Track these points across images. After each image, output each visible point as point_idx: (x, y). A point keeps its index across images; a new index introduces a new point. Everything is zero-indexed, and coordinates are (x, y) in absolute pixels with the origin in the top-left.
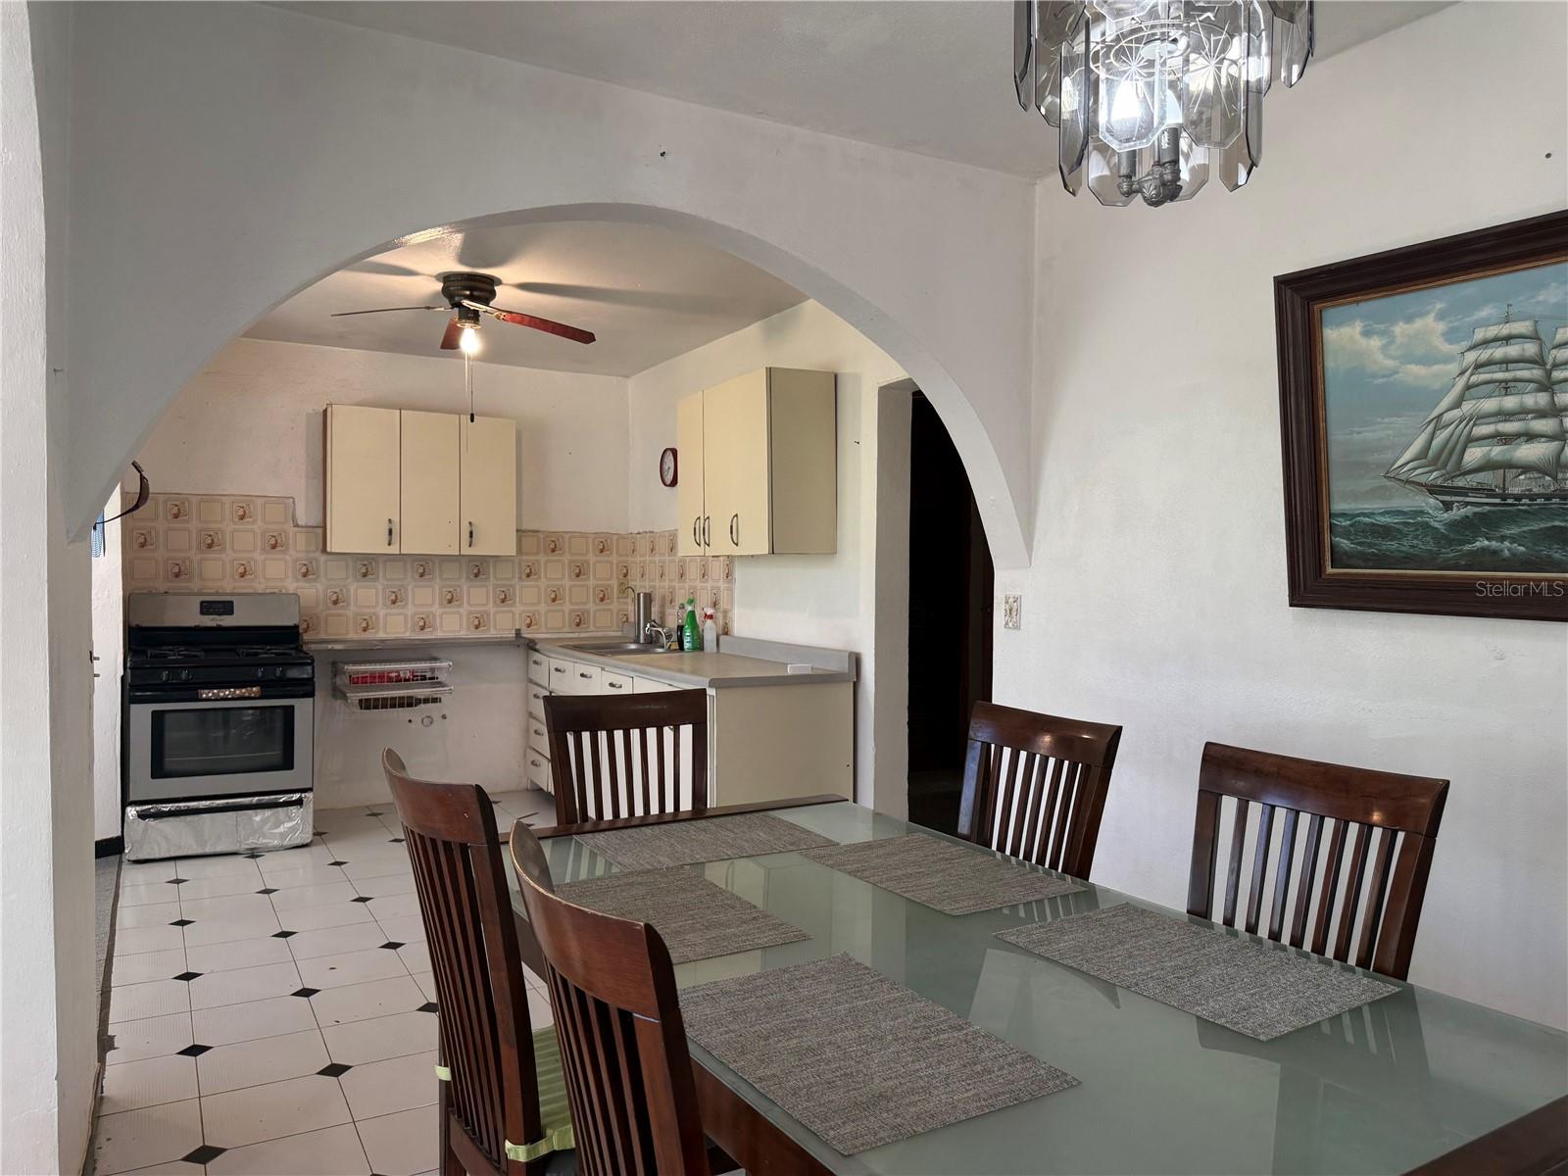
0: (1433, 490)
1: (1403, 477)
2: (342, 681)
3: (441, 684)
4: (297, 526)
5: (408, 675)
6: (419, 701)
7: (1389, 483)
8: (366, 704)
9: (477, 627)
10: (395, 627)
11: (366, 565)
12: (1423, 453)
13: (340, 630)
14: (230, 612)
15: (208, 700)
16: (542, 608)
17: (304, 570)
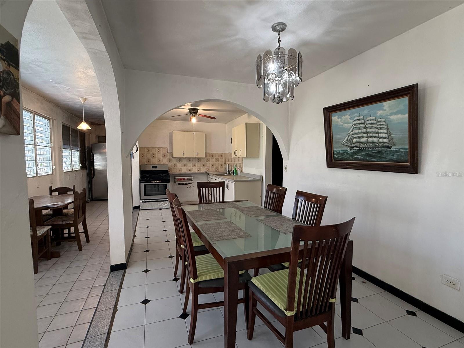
0: (349, 147)
1: (344, 144)
2: (176, 180)
3: (192, 181)
4: (168, 153)
5: (187, 179)
6: (188, 184)
7: (342, 145)
8: (179, 184)
9: (199, 171)
10: (185, 170)
11: (180, 160)
12: (347, 140)
13: (175, 171)
14: (157, 168)
15: (153, 183)
16: (210, 167)
17: (169, 160)
